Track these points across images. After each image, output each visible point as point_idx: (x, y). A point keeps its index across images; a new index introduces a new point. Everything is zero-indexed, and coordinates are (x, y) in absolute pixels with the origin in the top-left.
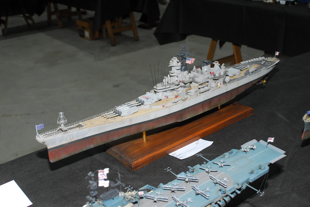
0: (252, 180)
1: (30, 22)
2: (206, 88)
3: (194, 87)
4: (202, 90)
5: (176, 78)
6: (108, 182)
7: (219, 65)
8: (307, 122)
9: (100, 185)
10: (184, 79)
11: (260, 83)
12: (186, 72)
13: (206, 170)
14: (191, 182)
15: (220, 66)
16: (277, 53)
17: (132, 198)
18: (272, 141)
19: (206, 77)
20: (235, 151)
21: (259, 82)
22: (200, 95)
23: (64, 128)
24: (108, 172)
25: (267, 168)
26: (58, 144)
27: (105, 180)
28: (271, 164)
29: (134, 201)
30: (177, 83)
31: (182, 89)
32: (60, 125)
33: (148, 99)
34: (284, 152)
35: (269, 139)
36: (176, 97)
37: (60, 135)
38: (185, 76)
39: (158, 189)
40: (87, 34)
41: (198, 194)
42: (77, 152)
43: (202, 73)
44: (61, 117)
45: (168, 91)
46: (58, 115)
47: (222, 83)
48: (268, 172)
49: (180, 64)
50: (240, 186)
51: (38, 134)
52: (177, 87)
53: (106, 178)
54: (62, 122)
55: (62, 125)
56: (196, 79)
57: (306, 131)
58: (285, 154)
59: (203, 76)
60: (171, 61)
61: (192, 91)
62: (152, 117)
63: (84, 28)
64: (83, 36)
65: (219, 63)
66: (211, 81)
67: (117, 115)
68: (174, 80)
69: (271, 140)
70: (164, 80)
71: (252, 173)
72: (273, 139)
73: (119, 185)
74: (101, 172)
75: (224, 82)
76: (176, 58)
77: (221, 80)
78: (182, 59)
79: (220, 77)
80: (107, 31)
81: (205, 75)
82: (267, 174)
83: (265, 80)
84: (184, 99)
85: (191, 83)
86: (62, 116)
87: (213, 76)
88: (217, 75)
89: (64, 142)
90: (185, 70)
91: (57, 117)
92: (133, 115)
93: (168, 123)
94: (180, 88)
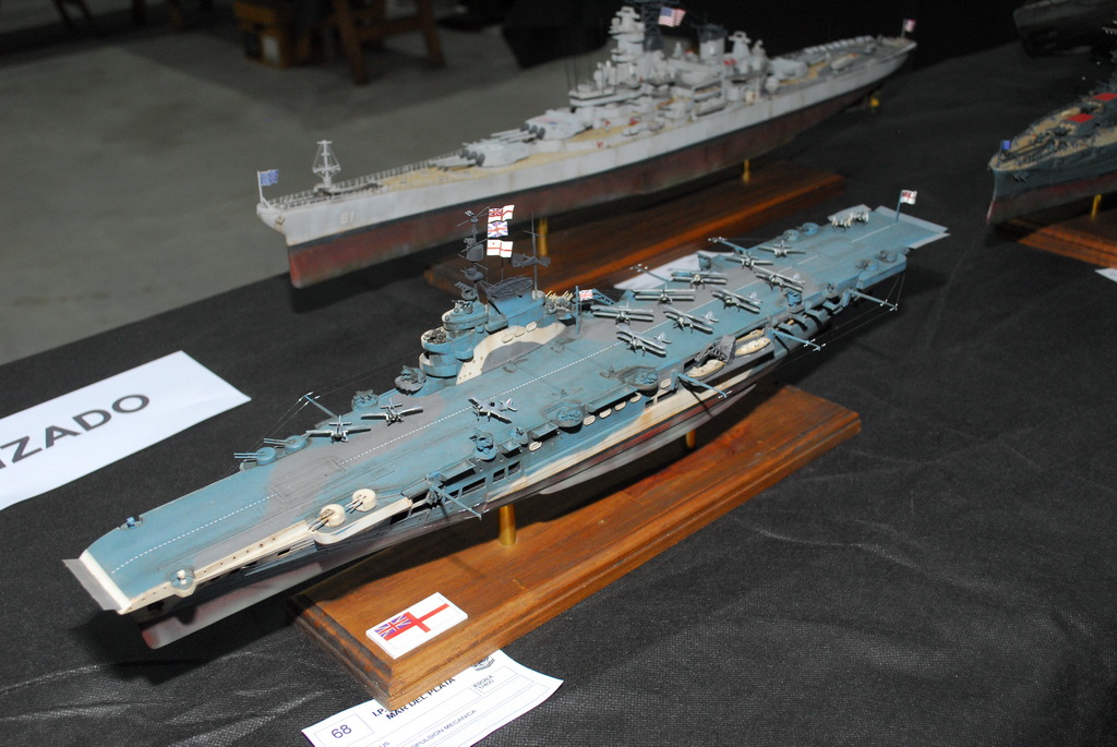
0: (864, 282)
1: (73, 11)
2: (715, 102)
3: (682, 98)
4: (704, 106)
5: (632, 70)
6: (509, 245)
7: (748, 41)
8: (1000, 173)
9: (490, 253)
10: (652, 75)
11: (863, 107)
12: (658, 54)
13: (743, 260)
14: (706, 285)
15: (751, 46)
16: (909, 26)
17: (563, 308)
18: (911, 201)
19: (714, 70)
20: (812, 227)
21: (859, 101)
22: (698, 121)
23: (333, 189)
24: (509, 216)
25: (902, 259)
26: (315, 233)
27: (503, 238)
28: (912, 250)
29: (568, 317)
30: (633, 83)
31: (649, 99)
32: (321, 181)
33: (553, 123)
34: (945, 229)
35: (904, 195)
36: (633, 123)
37: (323, 206)
38: (657, 65)
39: (621, 302)
40: (271, 46)
41: (729, 305)
42: (365, 264)
43: (701, 62)
44: (325, 154)
45: (609, 106)
46: (316, 149)
47: (758, 93)
48: (905, 271)
49: (641, 26)
50: (835, 293)
51: (262, 199)
52: (632, 94)
53: (505, 233)
54: (327, 168)
55: (327, 179)
56: (687, 78)
57: (997, 198)
58: (946, 232)
59: (705, 68)
60: (615, 21)
61: (678, 108)
62: (570, 172)
63: (260, 27)
64: (256, 54)
65: (748, 36)
66: (726, 85)
67: (473, 161)
68: (627, 72)
69: (909, 198)
70: (598, 76)
71: (864, 266)
72: (913, 194)
73: (533, 265)
74: (493, 215)
75: (764, 92)
76: (631, 9)
77: (756, 84)
78: (648, 14)
79: (751, 74)
80: (337, 35)
81: (710, 65)
82: (901, 273)
83: (877, 97)
84: (654, 126)
85: (672, 84)
86: (328, 151)
87: (731, 73)
88: (743, 69)
89: (332, 229)
90: (654, 48)
91: (312, 156)
92: (518, 164)
93: (613, 197)
94: (642, 100)
